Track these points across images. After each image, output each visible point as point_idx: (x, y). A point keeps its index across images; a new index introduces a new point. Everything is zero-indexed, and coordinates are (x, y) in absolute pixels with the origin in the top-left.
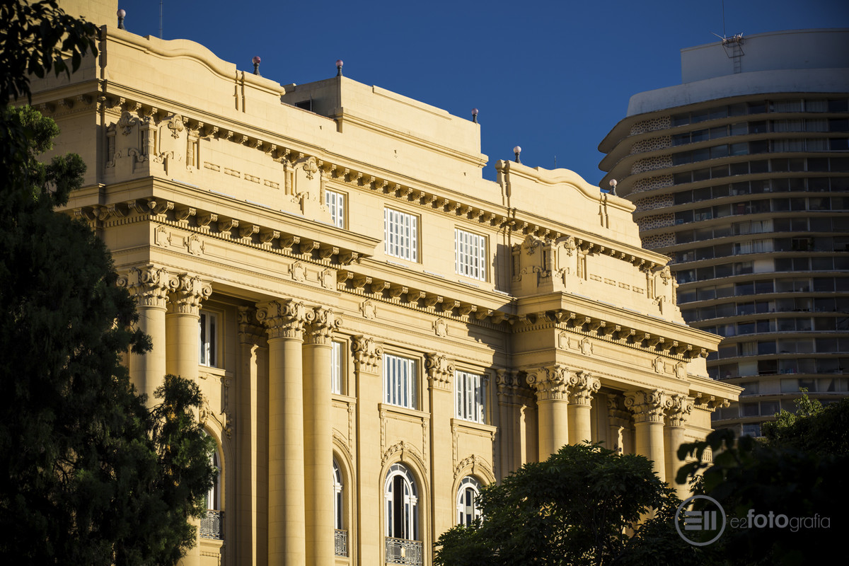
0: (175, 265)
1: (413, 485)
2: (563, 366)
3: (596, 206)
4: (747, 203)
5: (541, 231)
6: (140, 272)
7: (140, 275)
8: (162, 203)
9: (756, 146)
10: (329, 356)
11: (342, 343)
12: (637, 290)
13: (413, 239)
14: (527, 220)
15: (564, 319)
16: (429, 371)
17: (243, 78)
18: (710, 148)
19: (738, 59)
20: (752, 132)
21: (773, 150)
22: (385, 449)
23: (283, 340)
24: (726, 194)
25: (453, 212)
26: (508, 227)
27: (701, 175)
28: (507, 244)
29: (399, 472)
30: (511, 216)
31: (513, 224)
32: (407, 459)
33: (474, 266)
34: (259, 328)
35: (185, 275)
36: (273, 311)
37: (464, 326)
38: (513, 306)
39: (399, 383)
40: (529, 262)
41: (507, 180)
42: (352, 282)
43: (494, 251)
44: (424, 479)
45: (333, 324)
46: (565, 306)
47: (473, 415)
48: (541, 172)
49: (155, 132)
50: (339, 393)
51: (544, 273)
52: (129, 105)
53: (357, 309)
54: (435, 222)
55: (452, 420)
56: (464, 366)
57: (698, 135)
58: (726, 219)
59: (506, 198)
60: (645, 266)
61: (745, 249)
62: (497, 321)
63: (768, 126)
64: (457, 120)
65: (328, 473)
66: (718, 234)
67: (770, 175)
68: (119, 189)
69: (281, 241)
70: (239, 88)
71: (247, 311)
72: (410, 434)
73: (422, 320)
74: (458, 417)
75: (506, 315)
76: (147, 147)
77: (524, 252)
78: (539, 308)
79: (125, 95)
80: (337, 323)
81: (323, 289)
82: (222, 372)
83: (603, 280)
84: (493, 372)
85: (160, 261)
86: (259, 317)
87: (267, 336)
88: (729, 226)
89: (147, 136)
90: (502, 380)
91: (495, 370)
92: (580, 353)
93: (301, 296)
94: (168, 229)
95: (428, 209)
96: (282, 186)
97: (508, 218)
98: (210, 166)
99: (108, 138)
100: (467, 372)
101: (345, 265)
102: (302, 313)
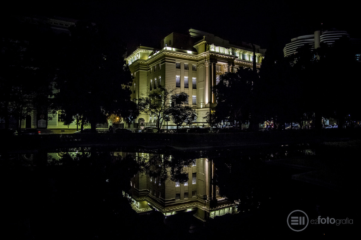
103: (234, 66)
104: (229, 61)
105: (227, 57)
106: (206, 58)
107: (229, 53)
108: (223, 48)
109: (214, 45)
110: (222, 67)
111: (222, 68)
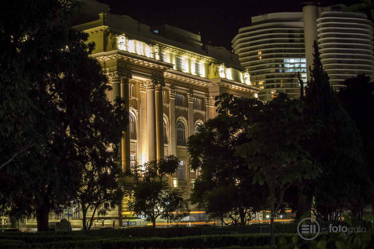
0: (123, 71)
11: (165, 91)
13: (183, 64)
16: (187, 97)
22: (177, 117)
31: (208, 61)
33: (199, 71)
34: (145, 87)
36: (148, 83)
37: (196, 86)
39: (180, 100)
40: (213, 70)
42: (168, 75)
43: (204, 67)
51: (216, 73)
53: (169, 82)
59: (207, 54)
62: (205, 85)
70: (139, 27)
73: (186, 85)
76: (116, 42)
77: (211, 68)
78: (215, 82)
82: (135, 98)
84: (204, 98)
85: (119, 70)
89: (116, 39)
90: (206, 100)
94: (121, 63)
99: (106, 40)
103: (164, 85)
104: (154, 73)
105: (151, 65)
106: (107, 65)
107: (154, 56)
108: (142, 43)
109: (124, 37)
110: (137, 87)
111: (137, 90)
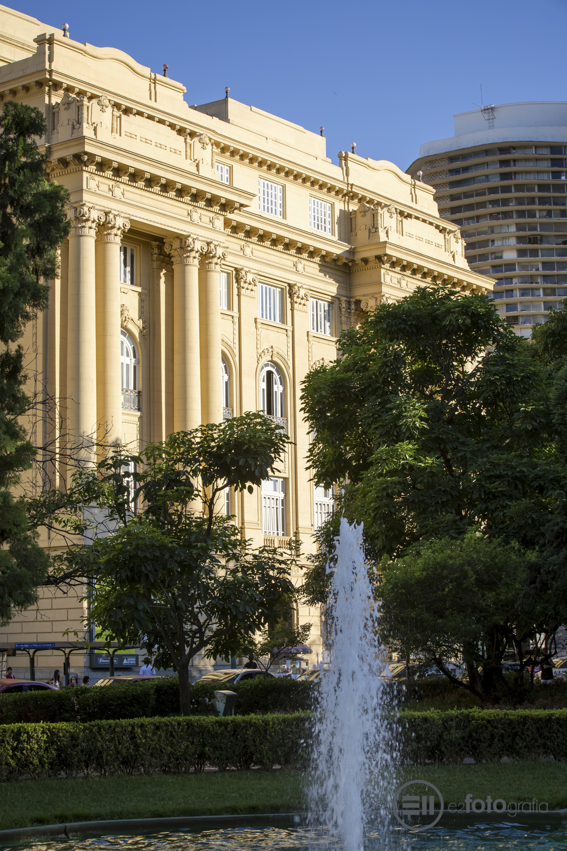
0: (102, 205)
1: (280, 378)
2: (387, 296)
3: (408, 188)
4: (498, 213)
5: (371, 201)
6: (76, 209)
7: (76, 211)
8: (92, 156)
9: (504, 176)
10: (219, 281)
11: (228, 274)
12: (438, 246)
13: (279, 202)
14: (361, 193)
15: (388, 261)
16: (291, 296)
17: (155, 78)
18: (474, 178)
19: (491, 121)
20: (501, 167)
21: (515, 179)
22: (260, 351)
23: (184, 265)
24: (485, 207)
25: (309, 184)
26: (347, 198)
27: (467, 195)
28: (346, 209)
29: (270, 368)
30: (350, 189)
31: (350, 195)
32: (276, 359)
33: (323, 224)
34: (167, 258)
35: (110, 212)
36: (176, 244)
37: (317, 266)
38: (352, 252)
39: (270, 304)
40: (362, 223)
41: (346, 165)
42: (236, 228)
43: (337, 214)
44: (289, 373)
45: (221, 255)
46: (388, 252)
47: (323, 330)
48: (370, 162)
49: (88, 107)
50: (226, 309)
51: (373, 229)
52: (69, 89)
53: (239, 249)
54: (296, 191)
55: (308, 332)
56: (317, 294)
57: (466, 169)
58: (485, 224)
59: (346, 178)
60: (443, 230)
61: (498, 243)
62: (340, 263)
63: (512, 164)
64: (309, 133)
65: (218, 366)
66: (479, 234)
67: (514, 194)
68: (60, 147)
69: (182, 192)
70: (153, 85)
71: (158, 245)
72: (279, 341)
73: (287, 259)
74: (312, 331)
75: (347, 258)
76: (82, 118)
77: (359, 215)
78: (370, 254)
79: (66, 82)
80: (224, 255)
81: (214, 229)
82: (139, 289)
83: (414, 237)
84: (337, 300)
85: (91, 201)
86: (167, 249)
87: (172, 263)
88: (487, 229)
89: (82, 110)
90: (344, 305)
91: (339, 298)
92: (399, 287)
93: (197, 233)
94: (97, 178)
95: (290, 181)
96: (183, 153)
97: (347, 190)
98: (129, 135)
99: (54, 114)
100: (319, 299)
101: (230, 213)
102: (198, 246)
110: (145, 257)
111: (146, 267)
